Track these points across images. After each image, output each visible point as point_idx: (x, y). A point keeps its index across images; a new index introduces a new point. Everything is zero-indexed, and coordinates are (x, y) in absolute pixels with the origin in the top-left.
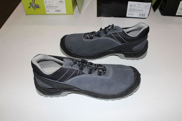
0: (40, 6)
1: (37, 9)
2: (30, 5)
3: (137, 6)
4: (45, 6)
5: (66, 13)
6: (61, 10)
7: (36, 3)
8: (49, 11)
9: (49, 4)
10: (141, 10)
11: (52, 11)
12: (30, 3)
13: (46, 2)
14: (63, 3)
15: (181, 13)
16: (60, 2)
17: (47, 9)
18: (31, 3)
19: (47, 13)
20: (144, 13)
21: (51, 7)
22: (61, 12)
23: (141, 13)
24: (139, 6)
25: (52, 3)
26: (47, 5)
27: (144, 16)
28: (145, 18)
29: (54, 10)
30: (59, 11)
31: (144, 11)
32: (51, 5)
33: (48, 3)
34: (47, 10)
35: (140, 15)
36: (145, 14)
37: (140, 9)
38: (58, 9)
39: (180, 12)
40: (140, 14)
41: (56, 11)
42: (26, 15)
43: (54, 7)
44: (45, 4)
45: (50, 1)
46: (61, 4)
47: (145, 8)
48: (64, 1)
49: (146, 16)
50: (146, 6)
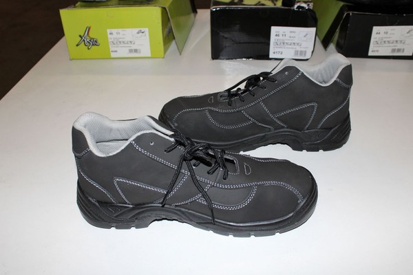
0: (99, 41)
1: (93, 47)
2: (80, 39)
3: (288, 34)
4: (110, 40)
5: (150, 56)
6: (140, 50)
7: (92, 35)
8: (116, 51)
9: (118, 36)
10: (298, 44)
11: (123, 52)
12: (80, 36)
13: (111, 34)
14: (145, 35)
15: (378, 51)
16: (138, 33)
17: (112, 48)
18: (82, 35)
19: (113, 55)
20: (304, 50)
21: (120, 42)
22: (140, 53)
23: (298, 48)
24: (292, 35)
25: (123, 35)
26: (112, 40)
27: (305, 55)
28: (307, 60)
29: (127, 50)
30: (136, 51)
31: (304, 45)
32: (120, 40)
33: (115, 35)
34: (114, 49)
35: (296, 53)
36: (305, 52)
37: (296, 41)
38: (134, 47)
39: (375, 49)
40: (296, 51)
41: (131, 51)
42: (71, 60)
43: (127, 43)
44: (109, 36)
45: (120, 30)
46: (142, 36)
47: (305, 39)
48: (146, 30)
49: (308, 56)
50: (307, 34)
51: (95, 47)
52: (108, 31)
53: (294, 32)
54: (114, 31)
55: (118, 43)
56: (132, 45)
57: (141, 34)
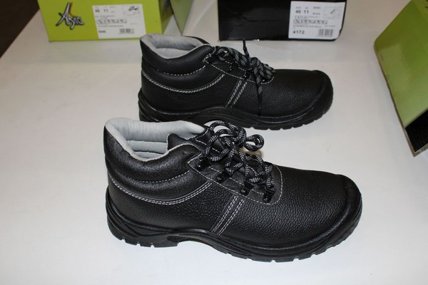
0: (83, 20)
1: (76, 26)
3: (311, 10)
4: (96, 19)
6: (133, 29)
7: (74, 12)
8: (104, 32)
9: (106, 14)
10: (323, 22)
11: (112, 32)
13: (97, 11)
14: (139, 13)
16: (130, 10)
17: (99, 28)
18: (62, 12)
19: (101, 36)
20: (330, 28)
21: (109, 21)
22: (133, 33)
23: (323, 27)
24: (317, 11)
25: (112, 12)
26: (100, 19)
27: (331, 34)
28: (334, 40)
29: (117, 30)
30: (128, 31)
31: (330, 22)
32: (109, 18)
33: (102, 13)
34: (102, 29)
35: (321, 32)
36: (332, 31)
37: (321, 18)
38: (125, 26)
40: (320, 30)
41: (122, 31)
42: (50, 42)
43: (118, 22)
44: (95, 14)
45: (108, 7)
46: (134, 14)
47: (331, 16)
48: (140, 6)
49: (335, 36)
50: (334, 11)
51: (79, 26)
52: (94, 8)
53: (318, 8)
54: (101, 8)
55: (107, 22)
56: (124, 24)
57: (134, 11)
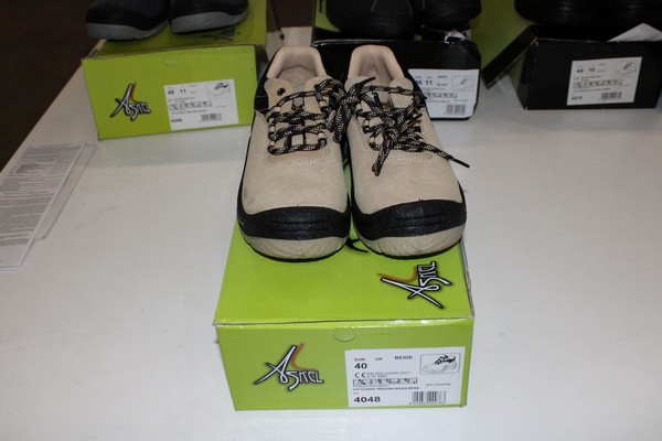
0: (150, 107)
1: (141, 116)
2: (117, 104)
3: (436, 80)
4: (168, 104)
5: (236, 122)
6: (220, 114)
7: (138, 96)
8: (179, 120)
9: (183, 95)
10: (452, 95)
11: (192, 120)
12: (117, 100)
13: (171, 92)
14: (229, 90)
15: (581, 98)
16: (217, 88)
17: (172, 116)
18: (121, 98)
19: (174, 126)
20: (462, 103)
21: (186, 105)
22: (220, 119)
23: (452, 102)
24: (442, 81)
25: (192, 92)
26: (173, 102)
27: (463, 111)
28: (467, 119)
29: (198, 116)
30: (213, 117)
31: (461, 96)
32: (187, 101)
33: (178, 95)
34: (176, 117)
35: (450, 108)
36: (464, 106)
37: (448, 90)
38: (210, 111)
39: (577, 94)
40: (448, 106)
41: (205, 118)
42: (101, 139)
43: (199, 106)
44: (168, 96)
45: (186, 86)
46: (223, 92)
47: (462, 87)
48: (231, 82)
49: (468, 112)
50: (465, 80)
51: (144, 115)
52: (167, 88)
53: (444, 77)
54: (176, 88)
55: (184, 107)
56: (207, 108)
57: (222, 89)
